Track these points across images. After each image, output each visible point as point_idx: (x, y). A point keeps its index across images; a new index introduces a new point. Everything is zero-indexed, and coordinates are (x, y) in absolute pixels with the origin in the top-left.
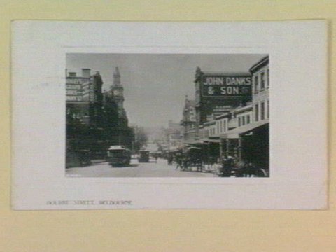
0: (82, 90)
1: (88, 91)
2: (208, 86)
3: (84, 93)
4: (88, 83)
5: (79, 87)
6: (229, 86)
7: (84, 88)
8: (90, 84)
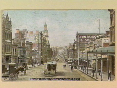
0: (36, 38)
1: (38, 39)
2: (81, 39)
3: (36, 39)
4: (38, 36)
5: (35, 37)
6: (88, 39)
7: (36, 37)
8: (39, 36)
